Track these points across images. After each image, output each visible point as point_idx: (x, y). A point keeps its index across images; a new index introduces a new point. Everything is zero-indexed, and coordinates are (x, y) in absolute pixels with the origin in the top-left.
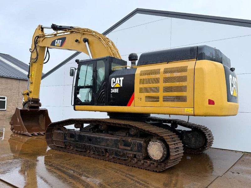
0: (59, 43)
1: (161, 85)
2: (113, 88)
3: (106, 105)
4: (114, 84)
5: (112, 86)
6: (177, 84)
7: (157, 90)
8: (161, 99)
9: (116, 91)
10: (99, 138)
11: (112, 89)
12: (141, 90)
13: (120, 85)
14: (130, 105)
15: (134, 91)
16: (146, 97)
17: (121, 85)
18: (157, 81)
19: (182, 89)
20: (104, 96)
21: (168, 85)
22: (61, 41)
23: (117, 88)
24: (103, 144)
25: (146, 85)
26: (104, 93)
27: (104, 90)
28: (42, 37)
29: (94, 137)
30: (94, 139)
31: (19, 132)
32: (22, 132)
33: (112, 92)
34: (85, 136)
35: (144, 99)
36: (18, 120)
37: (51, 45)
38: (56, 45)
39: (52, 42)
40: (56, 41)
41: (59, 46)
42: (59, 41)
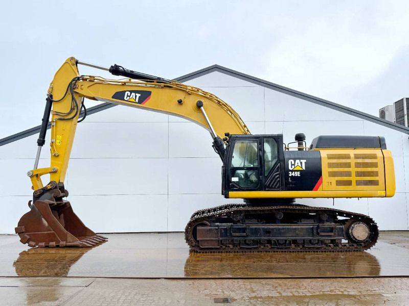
0: (134, 97)
1: (353, 170)
2: (292, 171)
3: (282, 190)
4: (293, 167)
5: (290, 169)
6: (369, 169)
7: (349, 174)
8: (354, 183)
9: (298, 174)
10: (283, 228)
11: (290, 172)
12: (332, 174)
13: (302, 168)
14: (317, 190)
15: (321, 175)
16: (337, 181)
17: (304, 168)
18: (348, 165)
19: (373, 174)
20: (279, 181)
21: (360, 170)
22: (138, 95)
23: (297, 171)
24: (291, 235)
25: (335, 170)
26: (278, 176)
27: (278, 173)
28: (89, 81)
29: (275, 228)
30: (275, 230)
31: (53, 244)
32: (62, 243)
33: (290, 175)
34: (259, 228)
35: (334, 183)
36: (45, 222)
37: (113, 97)
38: (126, 99)
39: (117, 93)
40: (127, 93)
41: (136, 103)
42: (133, 94)
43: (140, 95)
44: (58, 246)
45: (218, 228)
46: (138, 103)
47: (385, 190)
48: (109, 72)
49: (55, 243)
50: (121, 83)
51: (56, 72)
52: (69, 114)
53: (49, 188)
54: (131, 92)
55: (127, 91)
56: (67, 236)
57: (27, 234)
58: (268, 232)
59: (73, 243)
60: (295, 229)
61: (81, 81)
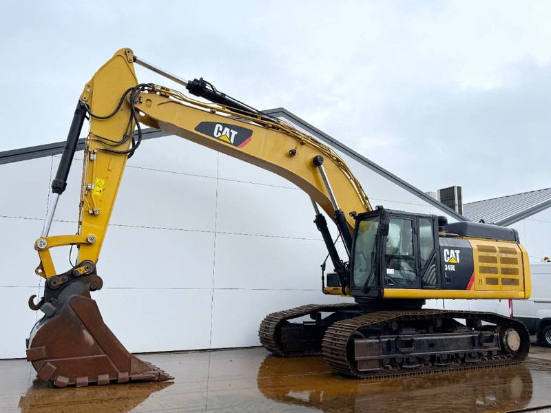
0: (228, 135)
1: (499, 265)
2: (449, 264)
3: (439, 288)
4: (448, 258)
6: (511, 266)
7: (496, 271)
8: (500, 282)
9: (452, 268)
11: (446, 266)
12: (483, 270)
13: (456, 260)
14: (469, 289)
15: (474, 271)
16: (486, 279)
17: (458, 260)
18: (495, 260)
19: (515, 272)
20: (436, 276)
21: (504, 266)
22: (234, 133)
23: (453, 264)
24: (452, 348)
25: (485, 265)
26: (435, 269)
27: (434, 265)
28: (161, 95)
29: (439, 339)
30: (438, 342)
31: (105, 378)
32: (123, 376)
33: (446, 269)
34: (423, 341)
35: (484, 281)
36: (88, 337)
37: (196, 129)
38: (217, 136)
39: (202, 124)
40: (217, 126)
41: (231, 144)
42: (227, 130)
43: (236, 133)
44: (114, 383)
45: (380, 342)
46: (234, 144)
47: (524, 290)
48: (185, 87)
49: (108, 376)
50: (209, 110)
51: (99, 67)
52: (119, 144)
53: (81, 273)
54: (224, 126)
55: (218, 123)
56: (130, 361)
57: (52, 363)
58: (432, 345)
59: (141, 375)
60: (457, 339)
61: (147, 92)
